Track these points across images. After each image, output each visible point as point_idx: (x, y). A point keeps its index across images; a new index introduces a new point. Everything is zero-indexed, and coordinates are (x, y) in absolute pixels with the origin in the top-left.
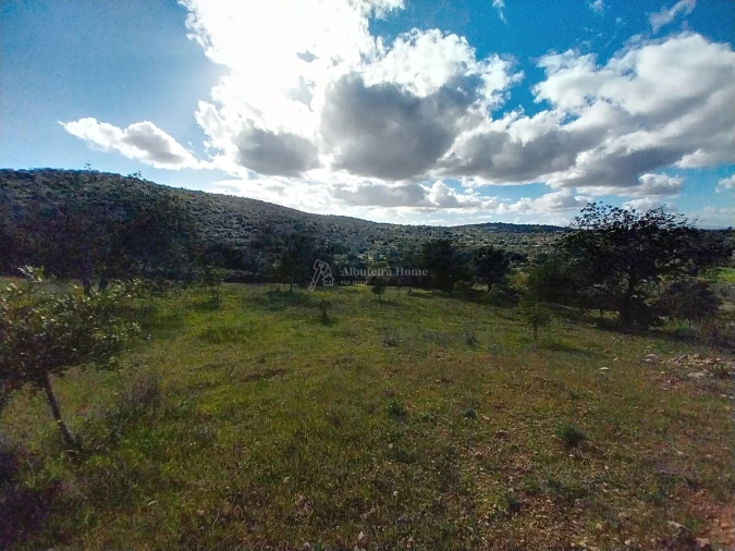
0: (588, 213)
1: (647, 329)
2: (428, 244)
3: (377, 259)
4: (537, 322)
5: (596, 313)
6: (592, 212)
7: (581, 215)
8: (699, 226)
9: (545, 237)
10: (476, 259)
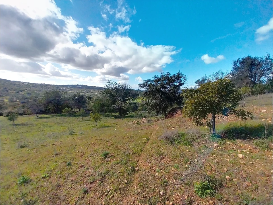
0: (109, 83)
1: (125, 116)
2: (47, 93)
3: (11, 101)
4: (97, 119)
5: (113, 114)
6: (110, 83)
7: (107, 84)
8: (133, 89)
9: (98, 91)
10: (73, 99)
